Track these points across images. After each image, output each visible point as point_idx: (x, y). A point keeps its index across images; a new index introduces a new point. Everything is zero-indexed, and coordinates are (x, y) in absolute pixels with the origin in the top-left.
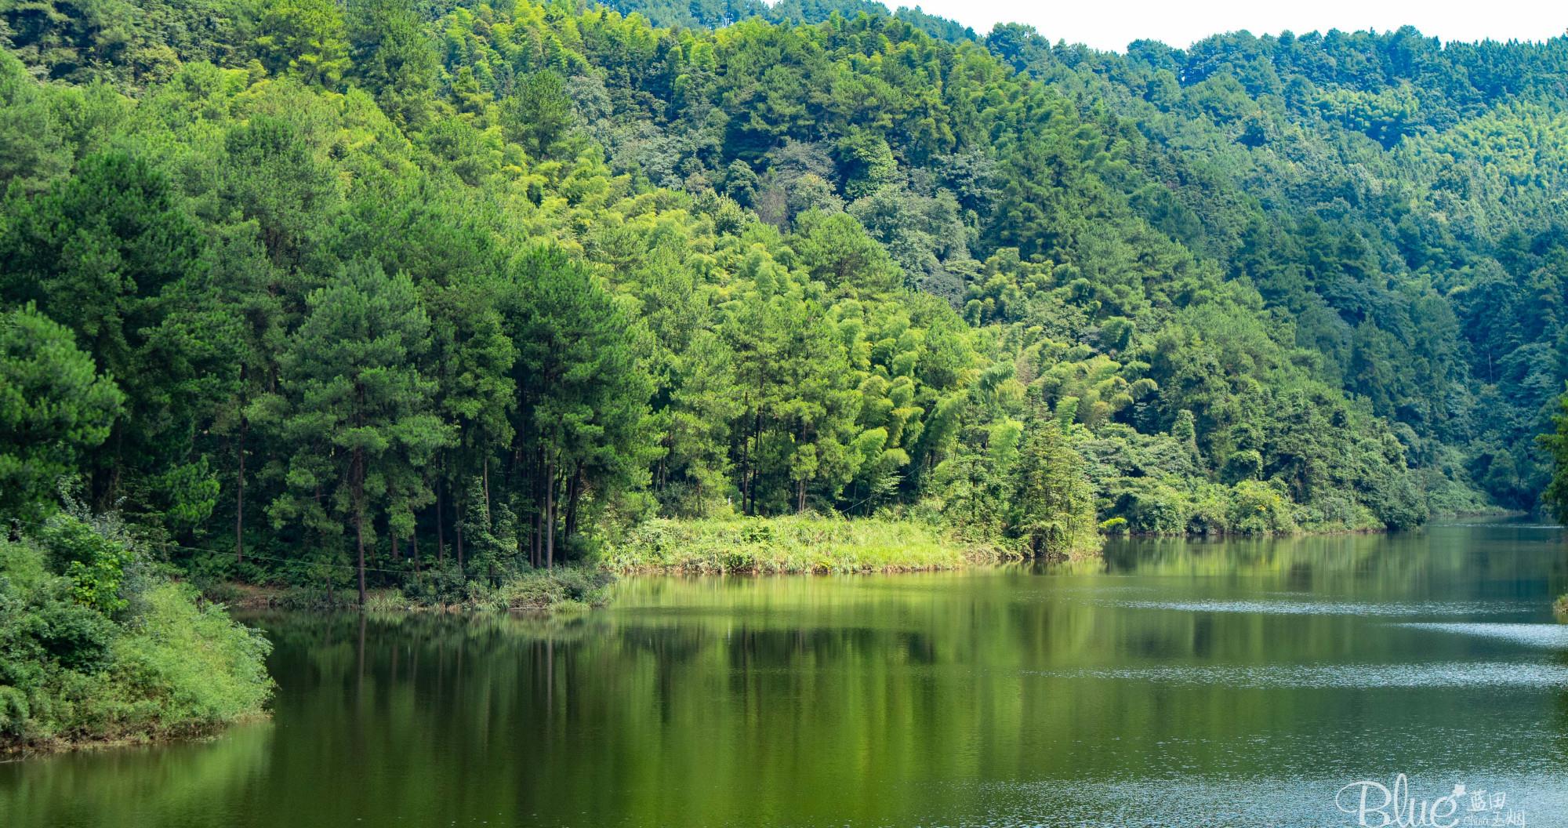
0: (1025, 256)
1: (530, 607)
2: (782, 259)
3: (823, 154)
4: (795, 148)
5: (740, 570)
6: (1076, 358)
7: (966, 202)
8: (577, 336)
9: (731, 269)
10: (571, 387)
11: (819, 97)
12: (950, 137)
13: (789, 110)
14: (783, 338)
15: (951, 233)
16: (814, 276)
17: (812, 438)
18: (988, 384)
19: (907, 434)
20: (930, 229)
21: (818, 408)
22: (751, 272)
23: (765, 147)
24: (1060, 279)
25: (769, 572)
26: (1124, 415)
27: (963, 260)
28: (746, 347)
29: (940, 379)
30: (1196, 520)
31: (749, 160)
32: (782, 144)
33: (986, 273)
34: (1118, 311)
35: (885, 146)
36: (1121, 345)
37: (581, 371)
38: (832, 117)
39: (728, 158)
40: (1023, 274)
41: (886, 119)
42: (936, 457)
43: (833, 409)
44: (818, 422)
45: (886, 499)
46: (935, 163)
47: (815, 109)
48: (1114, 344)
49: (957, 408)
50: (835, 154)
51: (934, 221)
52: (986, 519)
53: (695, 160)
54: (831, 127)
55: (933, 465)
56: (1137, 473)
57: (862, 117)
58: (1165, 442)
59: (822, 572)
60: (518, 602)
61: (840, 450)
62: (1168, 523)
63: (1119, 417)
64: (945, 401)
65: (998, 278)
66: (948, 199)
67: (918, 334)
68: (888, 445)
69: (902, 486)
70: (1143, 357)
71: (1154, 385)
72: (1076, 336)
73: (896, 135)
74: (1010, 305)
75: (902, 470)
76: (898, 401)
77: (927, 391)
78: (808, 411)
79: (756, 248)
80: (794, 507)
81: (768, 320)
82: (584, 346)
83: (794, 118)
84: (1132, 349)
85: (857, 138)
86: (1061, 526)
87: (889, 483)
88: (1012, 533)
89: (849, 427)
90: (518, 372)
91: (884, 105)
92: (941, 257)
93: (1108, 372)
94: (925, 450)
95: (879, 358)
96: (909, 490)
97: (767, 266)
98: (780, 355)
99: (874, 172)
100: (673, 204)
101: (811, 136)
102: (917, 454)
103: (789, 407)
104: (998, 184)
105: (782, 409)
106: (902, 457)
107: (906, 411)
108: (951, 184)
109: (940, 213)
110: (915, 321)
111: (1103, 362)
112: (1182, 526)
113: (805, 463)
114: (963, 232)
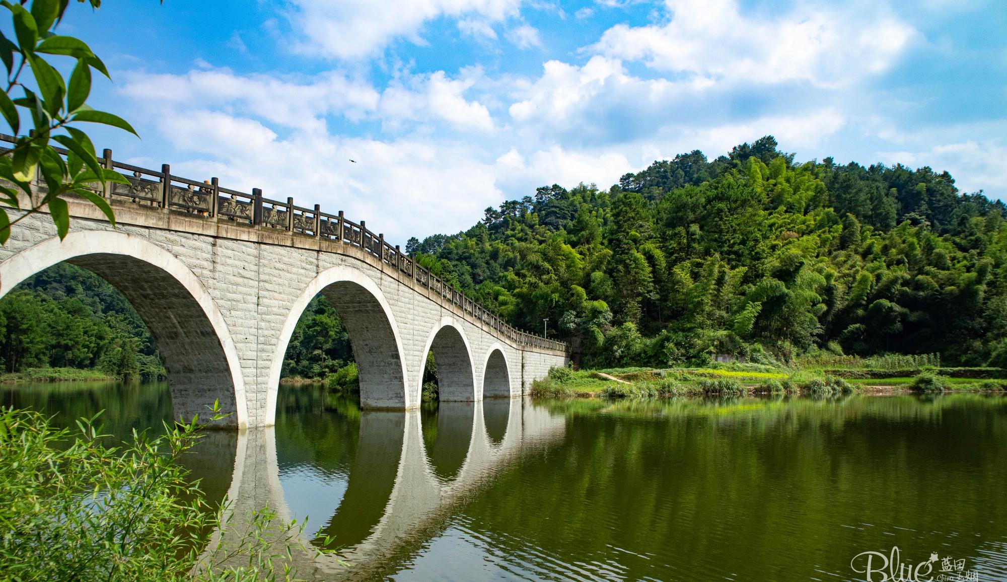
0: (117, 313)
1: (8, 382)
2: (59, 309)
3: (63, 287)
4: (55, 285)
5: (52, 380)
6: (129, 338)
7: (102, 300)
8: (23, 319)
9: (46, 311)
10: (21, 330)
11: (62, 272)
12: (97, 284)
13: (54, 275)
14: (64, 326)
15: (97, 307)
16: (69, 313)
17: (70, 349)
18: (113, 339)
19: (93, 351)
20: (92, 306)
21: (72, 342)
22: (52, 311)
23: (46, 284)
24: (125, 319)
25: (60, 380)
26: (141, 351)
27: (100, 314)
28: (54, 328)
29: (101, 338)
30: (160, 375)
31: (42, 287)
32: (51, 284)
33: (106, 317)
34: (140, 327)
35: (80, 285)
36: (141, 335)
37: (24, 326)
38: (66, 278)
39: (36, 286)
40: (116, 318)
41: (81, 279)
42: (99, 357)
43: (77, 343)
44: (73, 346)
45: (86, 366)
46: (93, 290)
47: (61, 276)
48: (138, 334)
49: (104, 345)
50: (66, 287)
51: (93, 304)
52: (112, 370)
53: (26, 286)
54: (65, 280)
55: (98, 358)
56: (145, 364)
57: (74, 278)
58: (152, 357)
59: (74, 380)
60: (6, 380)
61: (78, 352)
62: (153, 376)
63: (140, 352)
64: (102, 343)
65: (109, 318)
66: (97, 299)
67: (96, 327)
68: (87, 353)
69: (90, 363)
70: (147, 338)
71: (149, 344)
72: (129, 333)
73: (83, 283)
74: (112, 325)
75: (91, 359)
76: (91, 343)
77: (98, 340)
78: (70, 343)
79: (53, 306)
80: (65, 366)
81: (60, 322)
82: (25, 321)
83: (55, 277)
84: (143, 336)
85: (73, 283)
86: (131, 372)
87: (88, 362)
88: (119, 373)
89: (80, 347)
90: (7, 326)
91: (80, 275)
92: (95, 313)
93: (138, 341)
94: (97, 354)
95: (85, 333)
96: (92, 365)
97: (56, 310)
98: (63, 330)
99: (77, 292)
100: (29, 294)
101: (60, 282)
102: (94, 355)
103: (65, 342)
104: (110, 296)
105: (63, 342)
106: (91, 356)
107: (93, 345)
108: (98, 295)
109: (95, 302)
110: (94, 325)
111: (136, 339)
112: (156, 376)
113: (69, 355)
114: (100, 307)
